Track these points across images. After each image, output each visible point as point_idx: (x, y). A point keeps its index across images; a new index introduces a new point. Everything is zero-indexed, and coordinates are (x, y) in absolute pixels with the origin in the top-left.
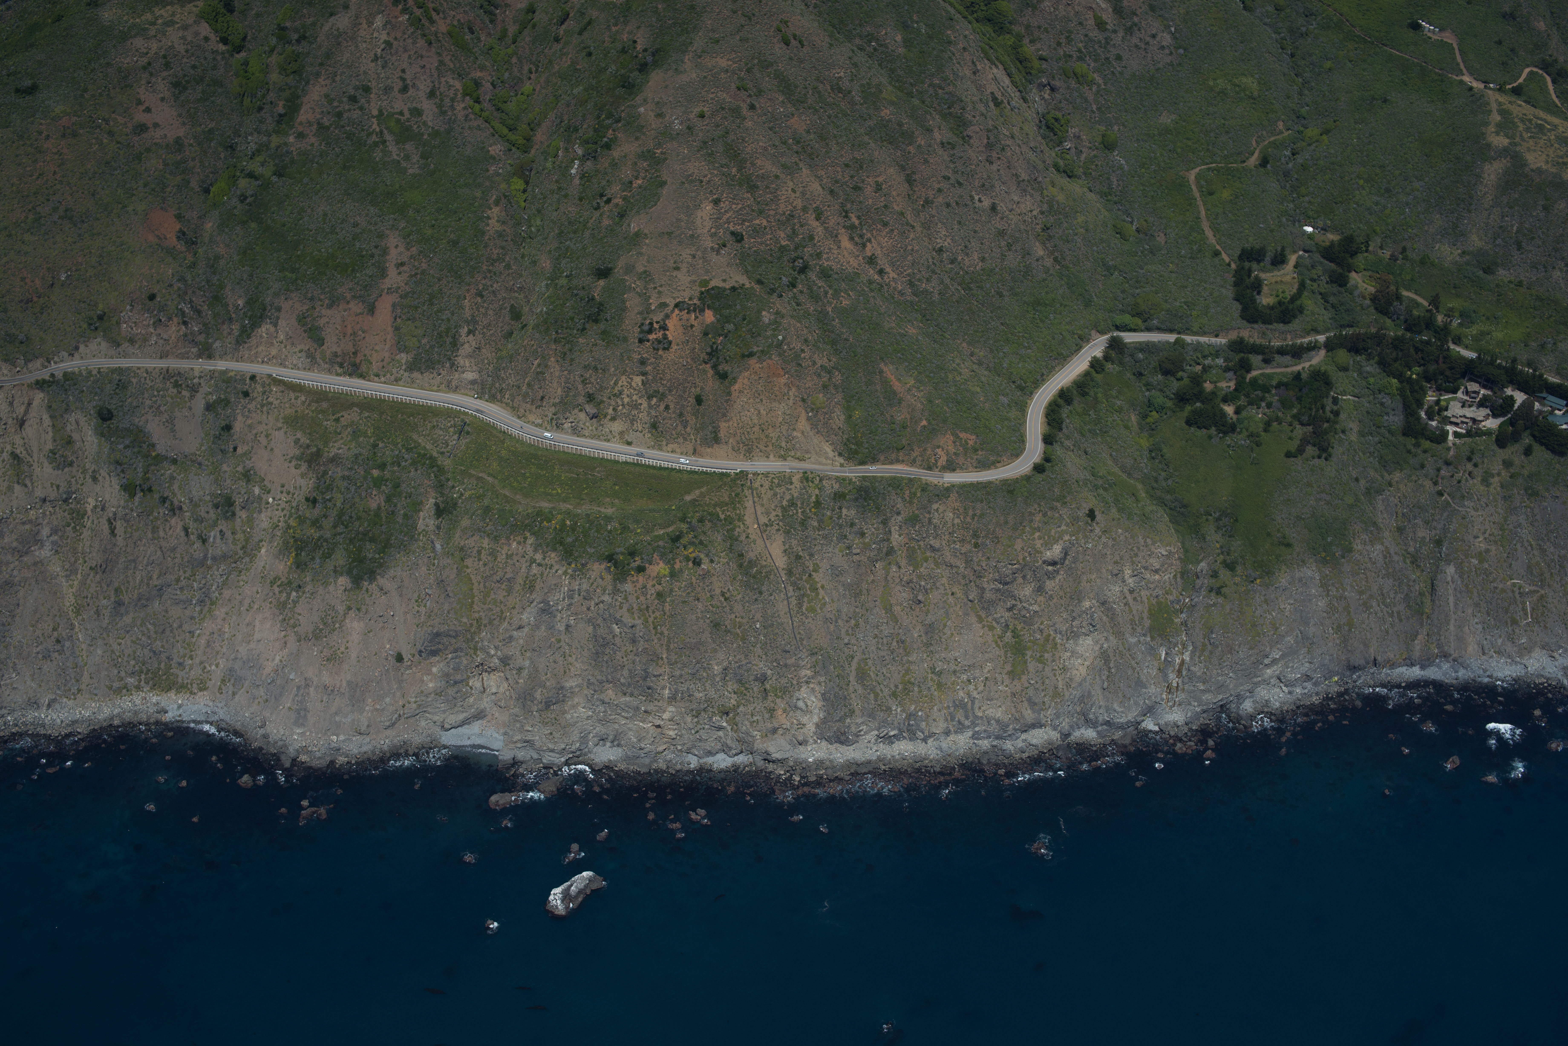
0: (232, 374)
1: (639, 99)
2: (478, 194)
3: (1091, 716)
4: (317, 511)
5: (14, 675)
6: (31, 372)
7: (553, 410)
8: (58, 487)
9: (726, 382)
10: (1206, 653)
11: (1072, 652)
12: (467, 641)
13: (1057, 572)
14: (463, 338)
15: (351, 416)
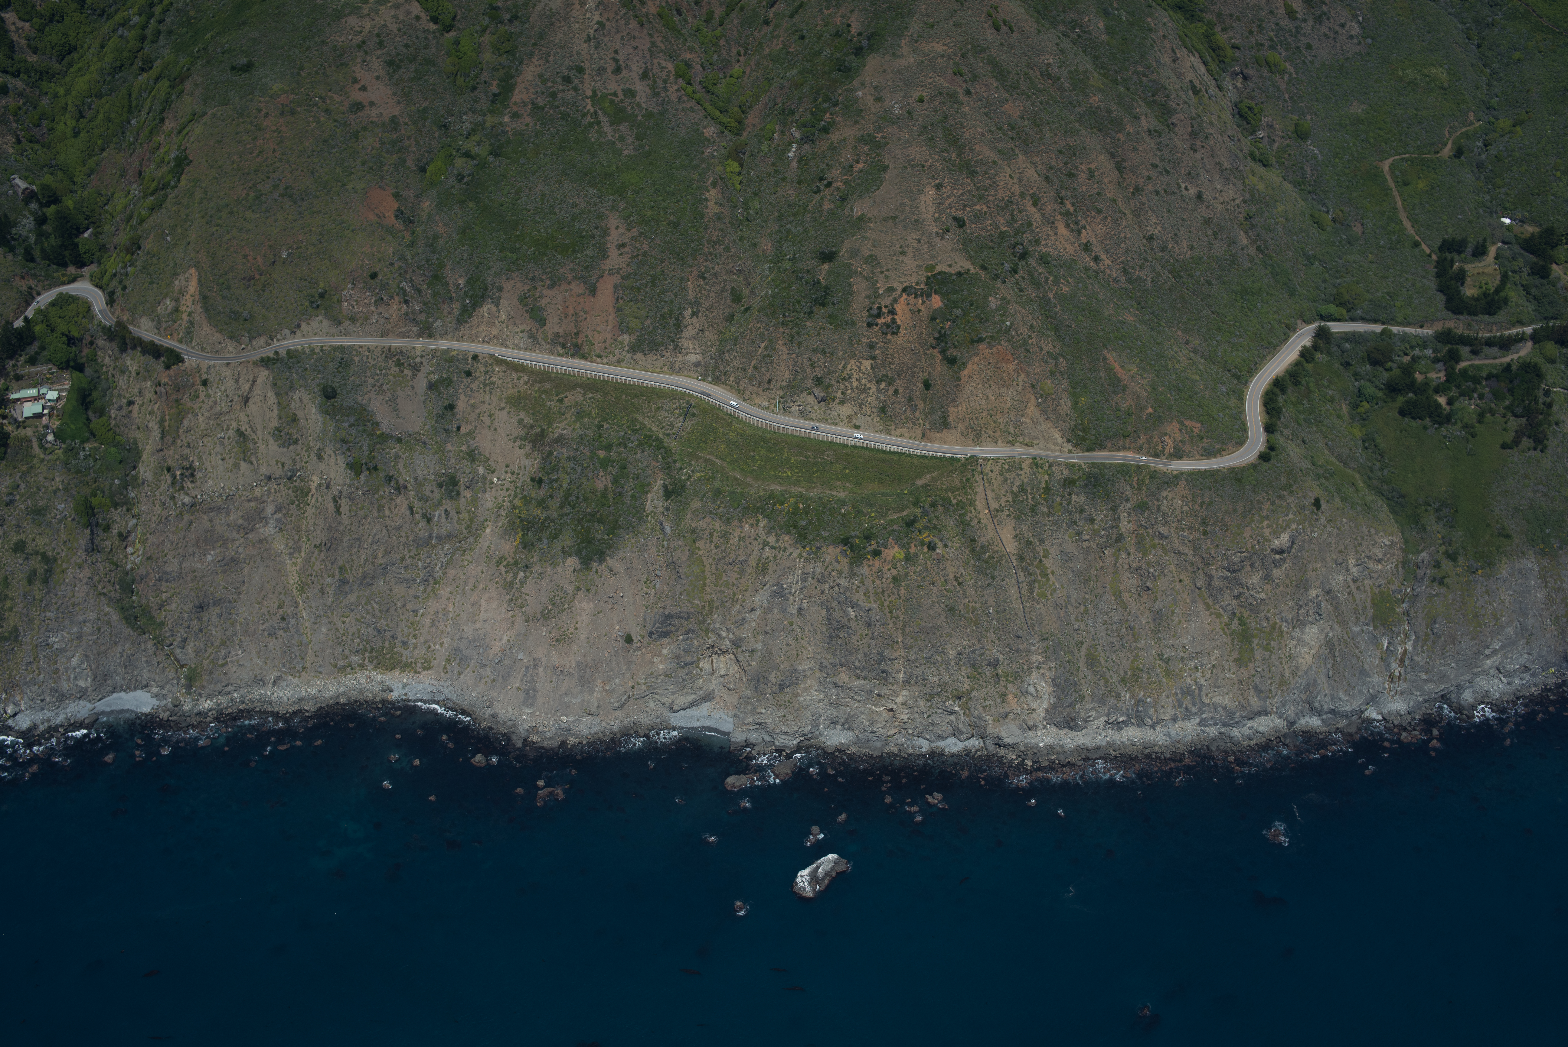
0: (454, 353)
1: (856, 83)
2: (695, 176)
3: (1317, 704)
4: (543, 492)
5: (240, 652)
6: (255, 349)
7: (780, 393)
8: (283, 465)
9: (955, 367)
10: (1429, 643)
11: (1299, 640)
12: (699, 623)
13: (1284, 560)
14: (687, 320)
15: (574, 397)
